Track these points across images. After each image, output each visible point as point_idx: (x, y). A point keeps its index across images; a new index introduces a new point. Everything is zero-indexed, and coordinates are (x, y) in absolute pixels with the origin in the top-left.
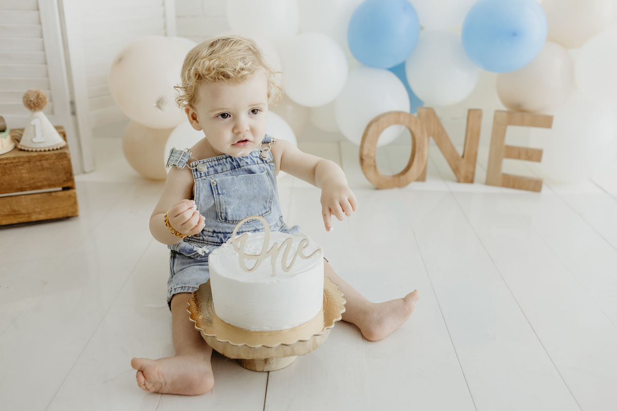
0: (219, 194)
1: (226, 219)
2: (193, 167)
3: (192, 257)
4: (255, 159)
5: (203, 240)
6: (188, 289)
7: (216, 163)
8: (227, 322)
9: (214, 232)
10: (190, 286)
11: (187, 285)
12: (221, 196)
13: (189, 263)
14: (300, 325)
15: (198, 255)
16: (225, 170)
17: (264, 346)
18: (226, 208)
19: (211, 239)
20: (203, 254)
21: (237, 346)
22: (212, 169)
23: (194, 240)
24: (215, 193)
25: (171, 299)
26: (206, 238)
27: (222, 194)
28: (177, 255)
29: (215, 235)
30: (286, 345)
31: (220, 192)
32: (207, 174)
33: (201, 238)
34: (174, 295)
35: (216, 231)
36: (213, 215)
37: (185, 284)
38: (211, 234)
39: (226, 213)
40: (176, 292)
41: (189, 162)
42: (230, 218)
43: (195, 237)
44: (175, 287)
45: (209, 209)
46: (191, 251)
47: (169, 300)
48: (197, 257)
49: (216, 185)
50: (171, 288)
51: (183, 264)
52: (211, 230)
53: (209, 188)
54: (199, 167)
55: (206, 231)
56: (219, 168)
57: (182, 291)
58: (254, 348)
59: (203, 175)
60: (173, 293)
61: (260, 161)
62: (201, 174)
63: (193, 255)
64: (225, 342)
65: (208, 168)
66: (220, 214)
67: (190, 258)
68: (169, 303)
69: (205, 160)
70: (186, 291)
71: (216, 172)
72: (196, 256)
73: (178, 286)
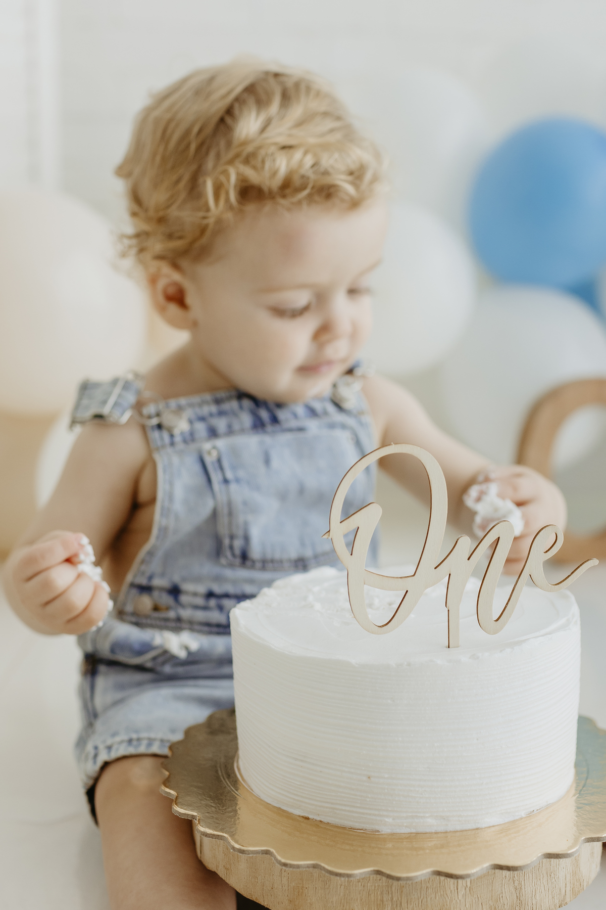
0: (226, 481)
1: (244, 557)
2: (150, 417)
3: (149, 665)
4: (318, 406)
5: (179, 619)
6: (150, 745)
7: (214, 409)
8: (297, 812)
9: (210, 595)
10: (152, 735)
11: (144, 735)
12: (233, 487)
13: (139, 684)
14: (530, 815)
15: (166, 656)
16: (236, 426)
17: (439, 873)
18: (246, 524)
19: (200, 615)
20: (182, 654)
21: (349, 876)
22: (201, 427)
23: (153, 622)
24: (216, 478)
25: (96, 780)
26: (186, 613)
27: (238, 480)
28: (102, 668)
29: (213, 602)
30: (508, 868)
31: (229, 475)
32: (190, 438)
33: (172, 614)
34: (106, 765)
35: (217, 589)
36: (209, 545)
37: (136, 731)
38: (200, 601)
39: (247, 539)
40: (114, 755)
41: (138, 406)
42: (256, 552)
43: (156, 615)
44: (109, 742)
45: (199, 531)
46: (146, 648)
47: (91, 782)
48: (164, 663)
49: (219, 461)
50: (96, 748)
51: (121, 687)
52: (202, 589)
53: (197, 468)
54: (168, 419)
55: (187, 593)
56: (221, 424)
57: (131, 750)
58: (408, 879)
59: (178, 439)
60: (103, 757)
61: (331, 408)
62: (172, 436)
63: (154, 659)
64: (308, 866)
65: (191, 422)
66: (226, 542)
67: (140, 668)
68: (91, 794)
69: (183, 401)
70: (142, 749)
71: (213, 433)
72: (160, 660)
73: (118, 739)
